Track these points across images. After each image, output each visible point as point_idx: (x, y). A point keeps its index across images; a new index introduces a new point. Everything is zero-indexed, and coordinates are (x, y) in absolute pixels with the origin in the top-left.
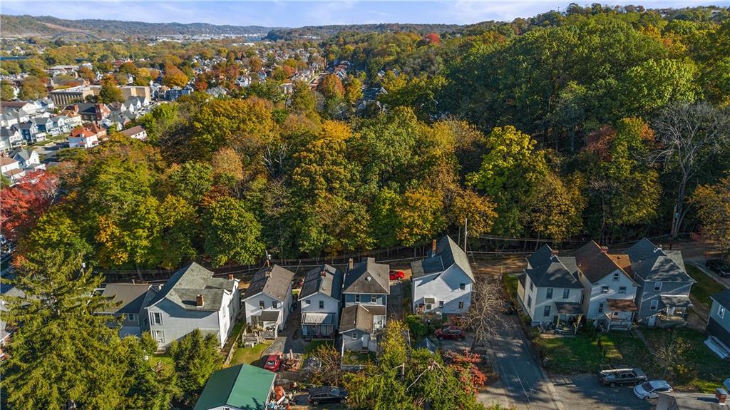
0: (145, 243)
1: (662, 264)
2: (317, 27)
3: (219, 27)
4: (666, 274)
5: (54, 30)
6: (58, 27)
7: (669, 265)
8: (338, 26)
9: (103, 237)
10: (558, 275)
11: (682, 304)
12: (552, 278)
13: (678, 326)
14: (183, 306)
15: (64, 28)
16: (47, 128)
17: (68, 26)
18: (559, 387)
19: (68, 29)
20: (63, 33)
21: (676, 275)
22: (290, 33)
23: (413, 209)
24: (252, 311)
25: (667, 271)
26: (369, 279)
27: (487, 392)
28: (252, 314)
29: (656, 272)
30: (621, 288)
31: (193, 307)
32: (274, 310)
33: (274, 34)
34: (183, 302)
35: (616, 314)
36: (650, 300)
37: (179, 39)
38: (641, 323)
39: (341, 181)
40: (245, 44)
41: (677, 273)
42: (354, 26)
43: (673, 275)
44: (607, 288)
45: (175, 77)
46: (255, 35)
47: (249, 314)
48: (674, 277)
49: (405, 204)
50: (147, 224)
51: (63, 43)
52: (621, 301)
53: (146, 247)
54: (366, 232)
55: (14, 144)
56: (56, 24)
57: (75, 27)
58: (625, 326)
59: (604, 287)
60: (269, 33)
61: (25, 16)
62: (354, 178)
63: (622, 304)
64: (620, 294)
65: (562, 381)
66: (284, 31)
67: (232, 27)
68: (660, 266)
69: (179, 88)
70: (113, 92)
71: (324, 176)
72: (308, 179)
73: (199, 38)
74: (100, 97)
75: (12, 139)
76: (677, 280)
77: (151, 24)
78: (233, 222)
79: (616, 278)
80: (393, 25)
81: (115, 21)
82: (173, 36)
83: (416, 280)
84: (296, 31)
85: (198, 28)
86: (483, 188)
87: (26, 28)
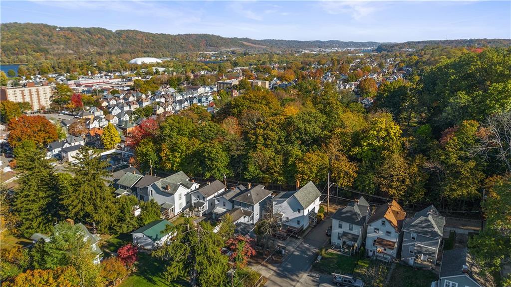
0: (178, 160)
1: (422, 222)
2: (416, 42)
3: (345, 43)
4: (421, 229)
5: (247, 46)
6: (250, 44)
7: (426, 224)
8: (434, 41)
9: (162, 154)
10: (348, 214)
11: (427, 252)
12: (344, 215)
13: (424, 269)
14: (161, 189)
15: (251, 45)
16: (202, 101)
17: (255, 44)
18: (309, 277)
19: (254, 46)
20: (252, 47)
21: (429, 232)
22: (393, 47)
23: (306, 163)
24: (195, 200)
25: (423, 228)
26: (249, 195)
27: (266, 266)
28: (194, 202)
29: (414, 226)
30: (387, 232)
31: (164, 190)
32: (203, 202)
33: (381, 48)
34: (162, 187)
35: (385, 250)
36: (409, 245)
37: (316, 51)
38: (403, 261)
39: (272, 141)
40: (357, 54)
41: (430, 230)
42: (447, 41)
43: (426, 231)
44: (378, 229)
45: (286, 76)
46: (369, 48)
47: (193, 202)
48: (426, 233)
49: (301, 160)
50: (180, 151)
51: (248, 54)
52: (387, 241)
53: (178, 163)
54: (278, 173)
55: (184, 108)
56: (249, 42)
57: (259, 44)
58: (386, 258)
59: (376, 229)
60: (379, 47)
61: (235, 38)
62: (281, 140)
63: (386, 243)
64: (387, 236)
65: (315, 275)
66: (389, 45)
67: (355, 43)
68: (419, 223)
69: (287, 83)
70: (245, 83)
71: (263, 136)
72: (254, 137)
73: (329, 50)
74: (239, 86)
75: (183, 105)
76: (427, 235)
77: (302, 42)
78: (213, 155)
79: (383, 224)
80: (482, 40)
81: (282, 40)
82: (313, 49)
83: (274, 201)
84: (397, 45)
85: (332, 44)
86: (360, 158)
87: (234, 45)
